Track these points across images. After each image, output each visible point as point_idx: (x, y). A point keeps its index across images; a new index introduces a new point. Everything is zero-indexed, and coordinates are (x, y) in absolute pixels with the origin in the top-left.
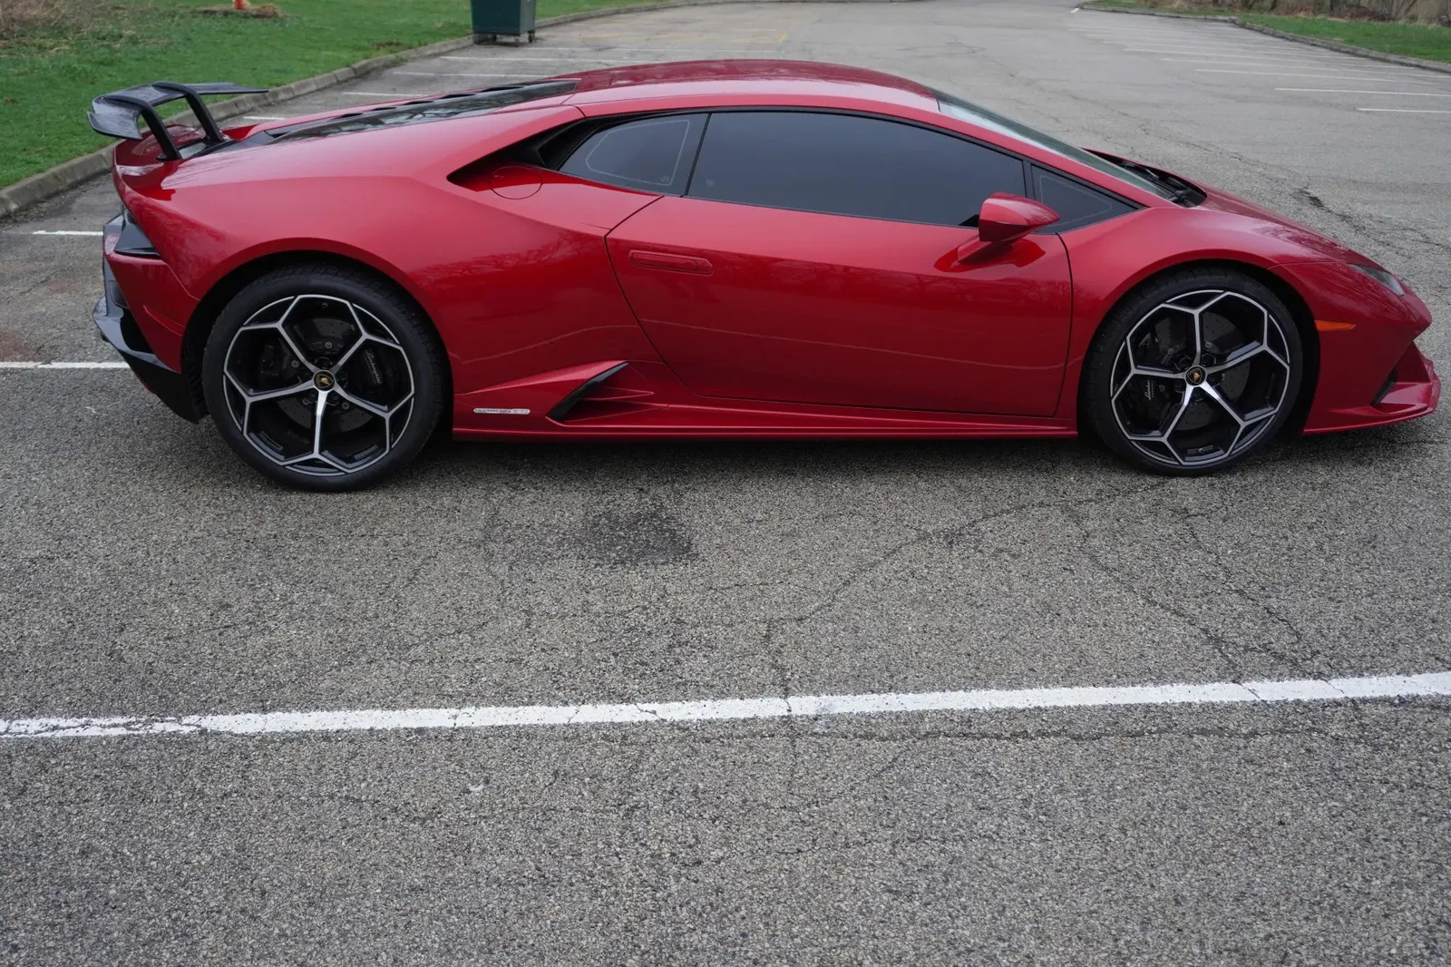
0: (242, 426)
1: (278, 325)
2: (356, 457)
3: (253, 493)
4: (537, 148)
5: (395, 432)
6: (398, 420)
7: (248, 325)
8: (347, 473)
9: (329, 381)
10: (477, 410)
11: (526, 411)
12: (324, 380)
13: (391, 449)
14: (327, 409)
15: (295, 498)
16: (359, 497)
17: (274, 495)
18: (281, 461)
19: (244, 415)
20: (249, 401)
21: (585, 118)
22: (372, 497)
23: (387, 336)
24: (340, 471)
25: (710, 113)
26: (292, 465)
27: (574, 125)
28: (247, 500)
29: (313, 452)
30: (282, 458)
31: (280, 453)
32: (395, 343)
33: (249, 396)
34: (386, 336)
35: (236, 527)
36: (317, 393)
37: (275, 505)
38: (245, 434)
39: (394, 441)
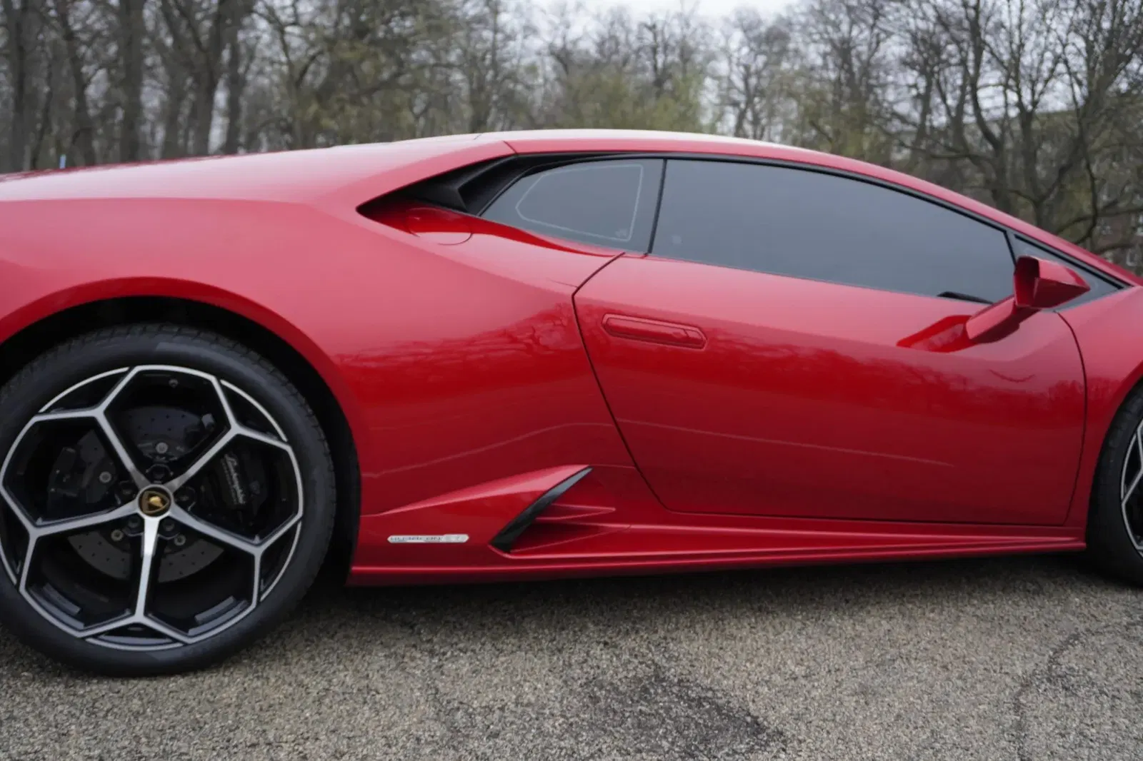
0: (19, 577)
1: (98, 413)
2: (199, 617)
3: (24, 686)
4: (456, 186)
5: (266, 576)
6: (273, 558)
7: (47, 412)
8: (186, 644)
9: (163, 502)
10: (393, 539)
11: (463, 538)
12: (155, 500)
13: (258, 602)
14: (160, 545)
15: (98, 689)
16: (208, 681)
17: (62, 687)
18: (76, 631)
19: (23, 561)
20: (35, 533)
21: (516, 154)
22: (226, 680)
23: (268, 429)
24: (175, 641)
25: (666, 159)
26: (95, 636)
27: (502, 161)
28: (18, 699)
29: (133, 613)
30: (80, 625)
31: (76, 617)
32: (280, 439)
33: (36, 526)
34: (266, 428)
35: (22, 749)
36: (142, 522)
37: (72, 704)
38: (22, 589)
39: (265, 590)
